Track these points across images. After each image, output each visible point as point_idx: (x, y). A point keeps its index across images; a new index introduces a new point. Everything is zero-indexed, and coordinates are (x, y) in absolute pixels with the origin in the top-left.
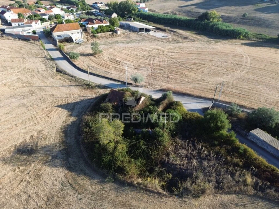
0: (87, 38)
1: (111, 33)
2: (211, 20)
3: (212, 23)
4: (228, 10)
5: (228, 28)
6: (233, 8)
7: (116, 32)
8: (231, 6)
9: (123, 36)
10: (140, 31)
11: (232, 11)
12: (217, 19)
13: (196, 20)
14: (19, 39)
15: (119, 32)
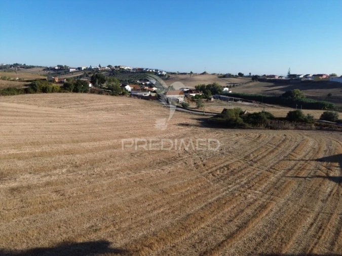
0: (188, 102)
1: (206, 99)
2: (295, 96)
3: (296, 99)
4: (312, 92)
5: (312, 102)
6: (318, 90)
7: (210, 99)
8: (316, 89)
9: (215, 102)
10: (230, 100)
11: (317, 92)
12: (301, 96)
13: (280, 97)
14: (142, 98)
15: (212, 99)
